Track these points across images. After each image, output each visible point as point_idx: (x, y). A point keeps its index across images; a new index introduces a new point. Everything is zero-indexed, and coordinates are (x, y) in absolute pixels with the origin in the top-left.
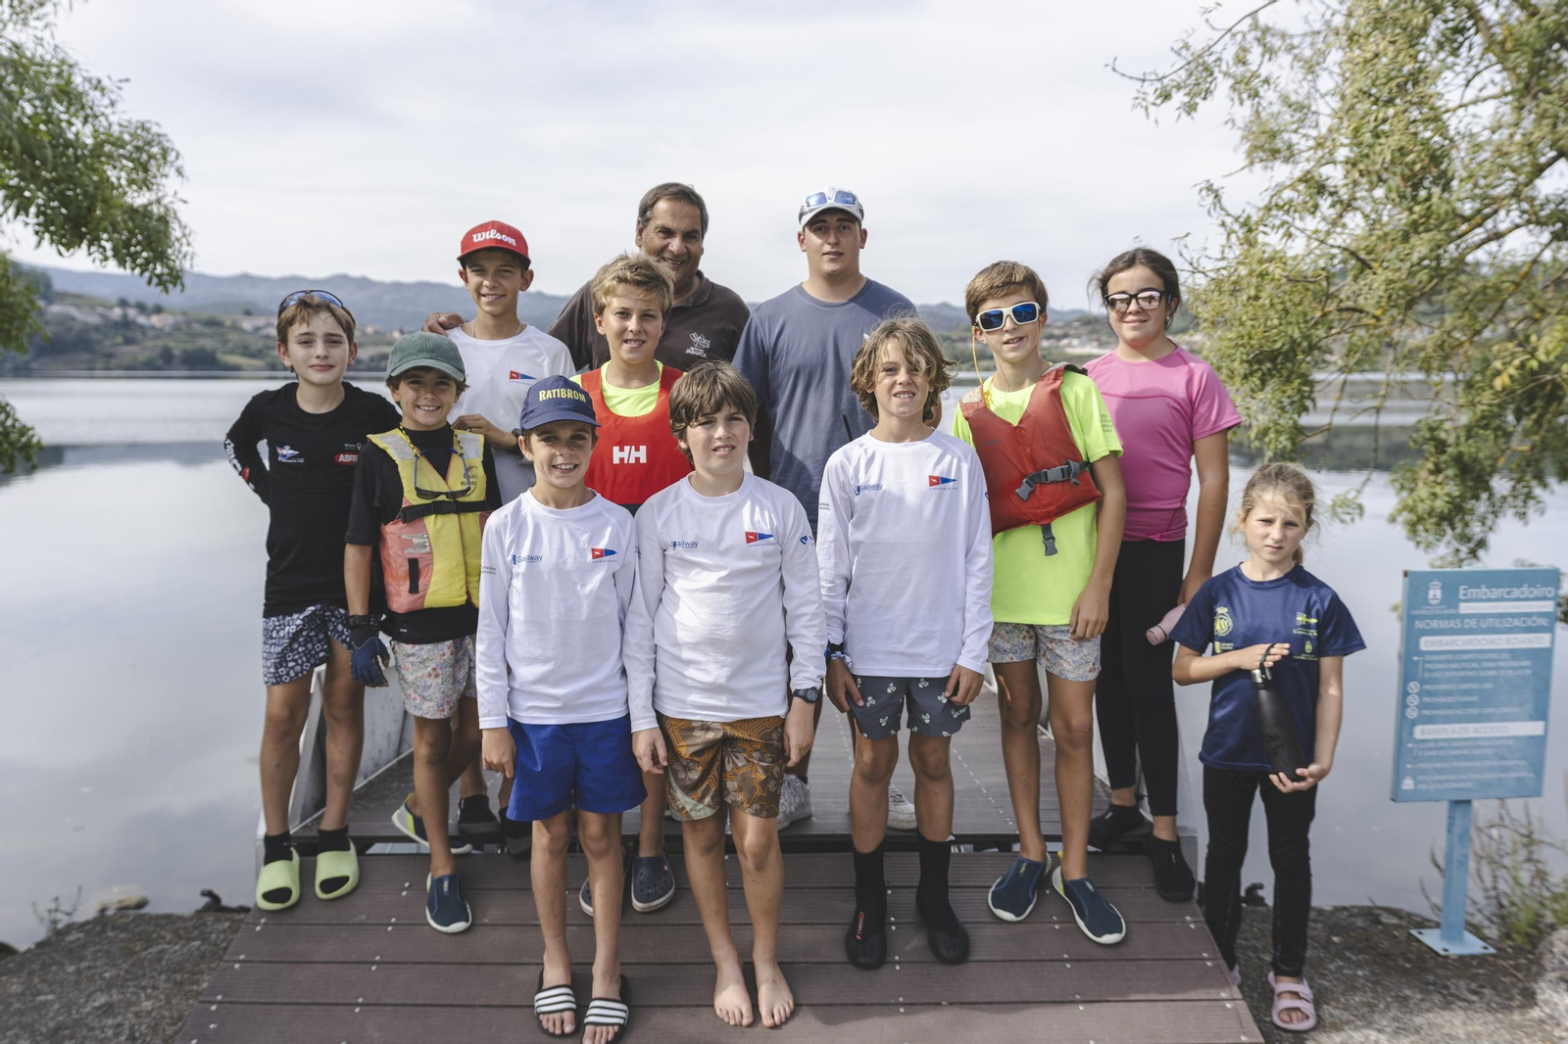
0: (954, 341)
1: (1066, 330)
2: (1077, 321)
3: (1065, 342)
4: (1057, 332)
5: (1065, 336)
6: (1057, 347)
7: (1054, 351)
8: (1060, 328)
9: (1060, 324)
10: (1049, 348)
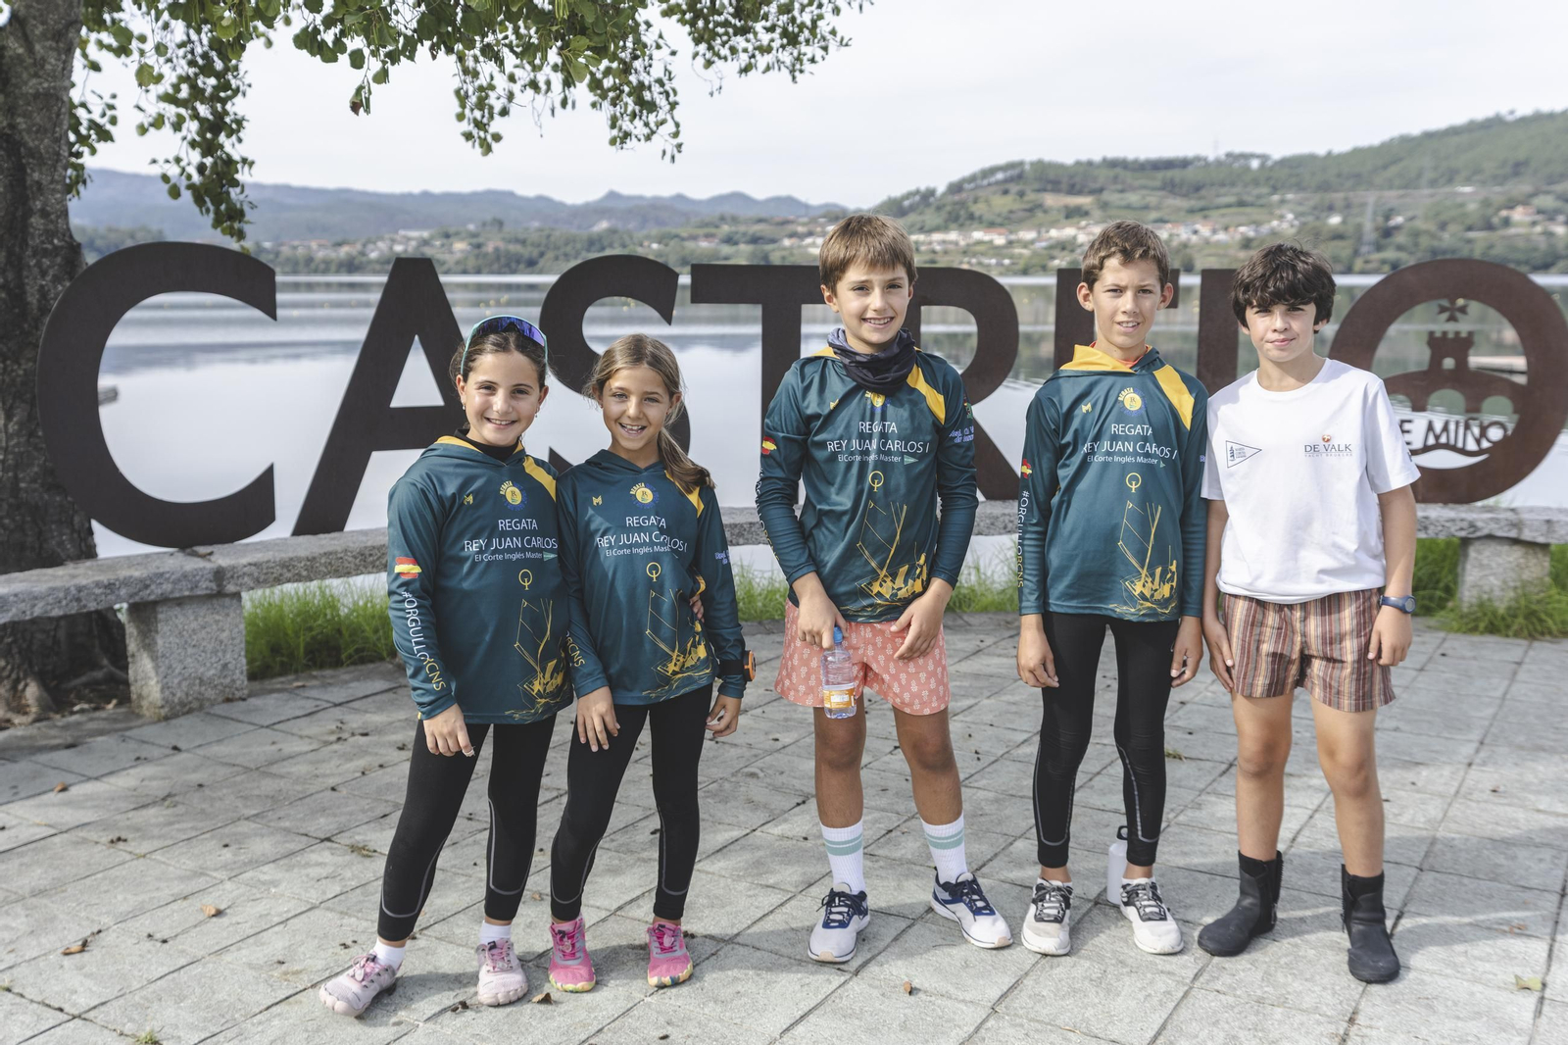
0: (683, 239)
1: (811, 227)
2: (824, 217)
3: (809, 240)
4: (801, 229)
5: (810, 234)
6: (800, 247)
7: (795, 252)
8: (804, 224)
9: (805, 220)
10: (791, 248)
